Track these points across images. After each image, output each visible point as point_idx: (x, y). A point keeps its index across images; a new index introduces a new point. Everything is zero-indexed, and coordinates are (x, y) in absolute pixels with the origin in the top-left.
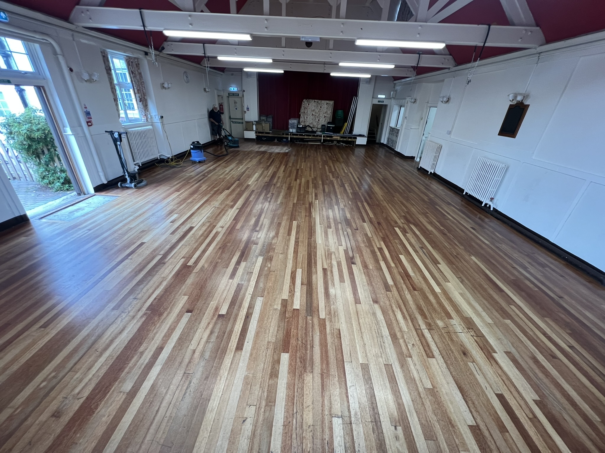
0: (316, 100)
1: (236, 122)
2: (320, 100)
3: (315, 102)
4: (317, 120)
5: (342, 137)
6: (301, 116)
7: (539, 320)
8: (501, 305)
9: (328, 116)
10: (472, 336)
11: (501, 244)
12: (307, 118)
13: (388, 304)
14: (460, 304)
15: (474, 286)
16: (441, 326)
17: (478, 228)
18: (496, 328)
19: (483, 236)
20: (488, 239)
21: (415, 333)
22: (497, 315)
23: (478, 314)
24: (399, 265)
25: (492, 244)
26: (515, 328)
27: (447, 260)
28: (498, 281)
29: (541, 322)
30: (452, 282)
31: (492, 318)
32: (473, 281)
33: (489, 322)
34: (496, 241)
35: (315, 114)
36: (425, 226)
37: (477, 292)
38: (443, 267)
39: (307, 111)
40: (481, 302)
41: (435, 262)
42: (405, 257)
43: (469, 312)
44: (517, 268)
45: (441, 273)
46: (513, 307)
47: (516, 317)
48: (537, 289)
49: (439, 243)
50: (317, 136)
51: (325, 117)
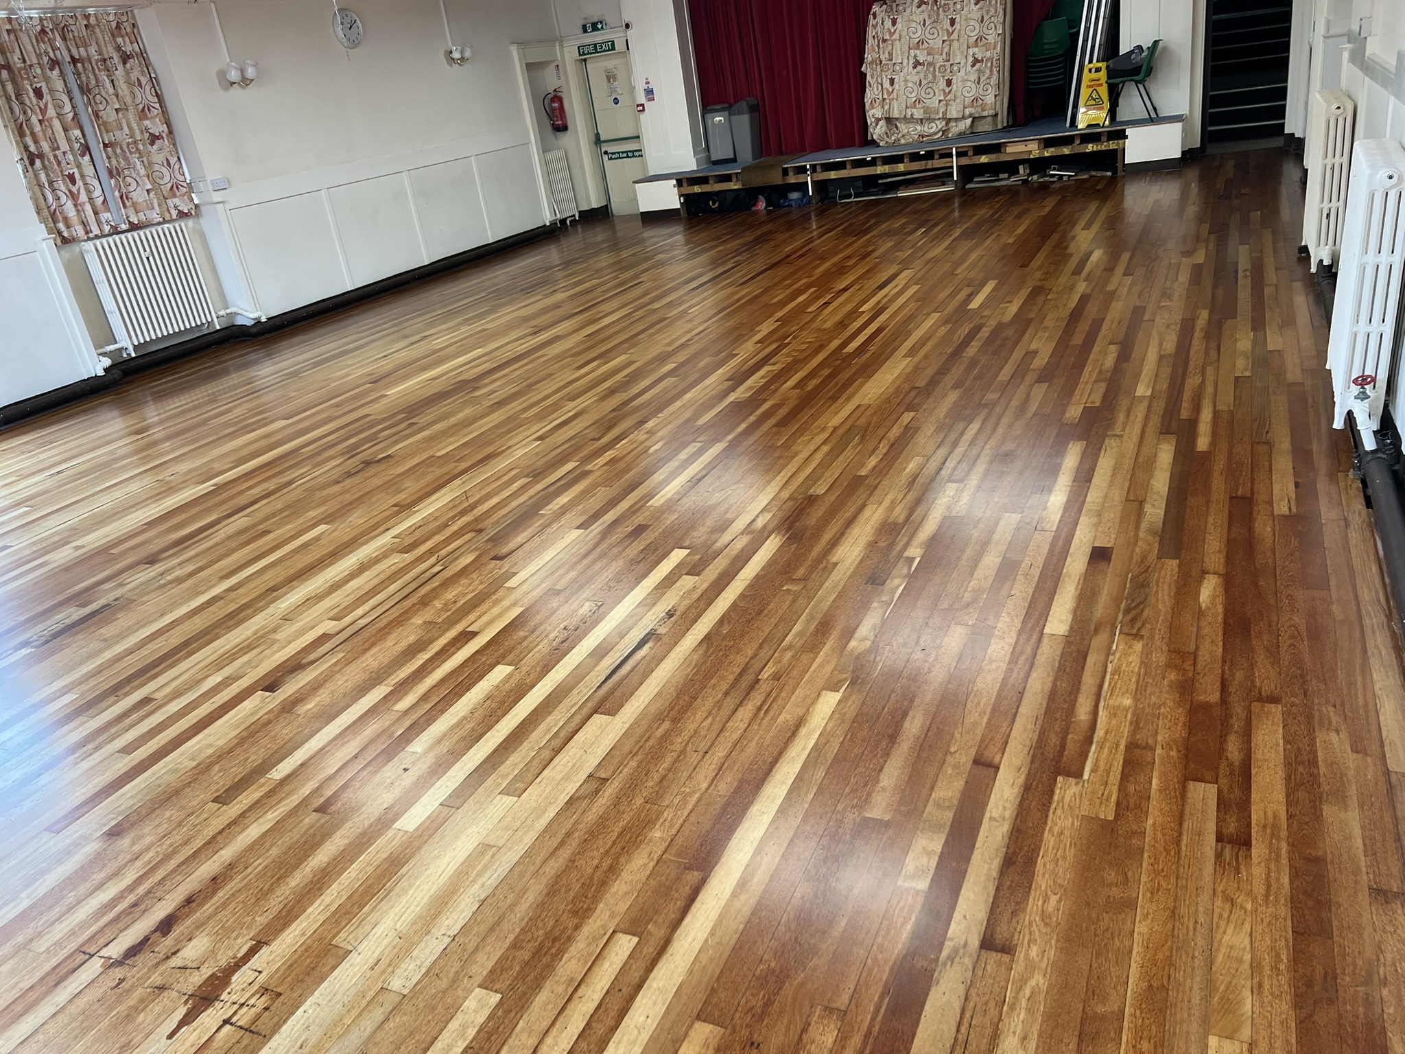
1: (619, 156)
4: (943, 84)
5: (1047, 143)
7: (652, 1024)
8: (577, 927)
9: (988, 54)
10: (226, 1022)
11: (1137, 636)
12: (892, 82)
13: (137, 848)
14: (405, 891)
15: (602, 824)
16: (176, 961)
17: (1138, 550)
18: (378, 1014)
19: (1086, 597)
20: (1100, 609)
21: (54, 961)
22: (484, 963)
23: (405, 945)
24: (428, 706)
25: (1068, 639)
26: (462, 1035)
27: (678, 697)
28: (767, 819)
29: (645, 1037)
30: (533, 794)
31: (432, 972)
32: (638, 801)
33: (396, 984)
34: (1133, 620)
35: (930, 59)
36: (835, 543)
37: (565, 854)
38: (603, 728)
39: (891, 54)
40: (511, 897)
41: (607, 703)
42: (510, 676)
43: (379, 930)
44: (997, 768)
45: (546, 754)
46: (625, 944)
47: (561, 989)
48: (923, 885)
49: (774, 621)
50: (929, 155)
51: (976, 62)
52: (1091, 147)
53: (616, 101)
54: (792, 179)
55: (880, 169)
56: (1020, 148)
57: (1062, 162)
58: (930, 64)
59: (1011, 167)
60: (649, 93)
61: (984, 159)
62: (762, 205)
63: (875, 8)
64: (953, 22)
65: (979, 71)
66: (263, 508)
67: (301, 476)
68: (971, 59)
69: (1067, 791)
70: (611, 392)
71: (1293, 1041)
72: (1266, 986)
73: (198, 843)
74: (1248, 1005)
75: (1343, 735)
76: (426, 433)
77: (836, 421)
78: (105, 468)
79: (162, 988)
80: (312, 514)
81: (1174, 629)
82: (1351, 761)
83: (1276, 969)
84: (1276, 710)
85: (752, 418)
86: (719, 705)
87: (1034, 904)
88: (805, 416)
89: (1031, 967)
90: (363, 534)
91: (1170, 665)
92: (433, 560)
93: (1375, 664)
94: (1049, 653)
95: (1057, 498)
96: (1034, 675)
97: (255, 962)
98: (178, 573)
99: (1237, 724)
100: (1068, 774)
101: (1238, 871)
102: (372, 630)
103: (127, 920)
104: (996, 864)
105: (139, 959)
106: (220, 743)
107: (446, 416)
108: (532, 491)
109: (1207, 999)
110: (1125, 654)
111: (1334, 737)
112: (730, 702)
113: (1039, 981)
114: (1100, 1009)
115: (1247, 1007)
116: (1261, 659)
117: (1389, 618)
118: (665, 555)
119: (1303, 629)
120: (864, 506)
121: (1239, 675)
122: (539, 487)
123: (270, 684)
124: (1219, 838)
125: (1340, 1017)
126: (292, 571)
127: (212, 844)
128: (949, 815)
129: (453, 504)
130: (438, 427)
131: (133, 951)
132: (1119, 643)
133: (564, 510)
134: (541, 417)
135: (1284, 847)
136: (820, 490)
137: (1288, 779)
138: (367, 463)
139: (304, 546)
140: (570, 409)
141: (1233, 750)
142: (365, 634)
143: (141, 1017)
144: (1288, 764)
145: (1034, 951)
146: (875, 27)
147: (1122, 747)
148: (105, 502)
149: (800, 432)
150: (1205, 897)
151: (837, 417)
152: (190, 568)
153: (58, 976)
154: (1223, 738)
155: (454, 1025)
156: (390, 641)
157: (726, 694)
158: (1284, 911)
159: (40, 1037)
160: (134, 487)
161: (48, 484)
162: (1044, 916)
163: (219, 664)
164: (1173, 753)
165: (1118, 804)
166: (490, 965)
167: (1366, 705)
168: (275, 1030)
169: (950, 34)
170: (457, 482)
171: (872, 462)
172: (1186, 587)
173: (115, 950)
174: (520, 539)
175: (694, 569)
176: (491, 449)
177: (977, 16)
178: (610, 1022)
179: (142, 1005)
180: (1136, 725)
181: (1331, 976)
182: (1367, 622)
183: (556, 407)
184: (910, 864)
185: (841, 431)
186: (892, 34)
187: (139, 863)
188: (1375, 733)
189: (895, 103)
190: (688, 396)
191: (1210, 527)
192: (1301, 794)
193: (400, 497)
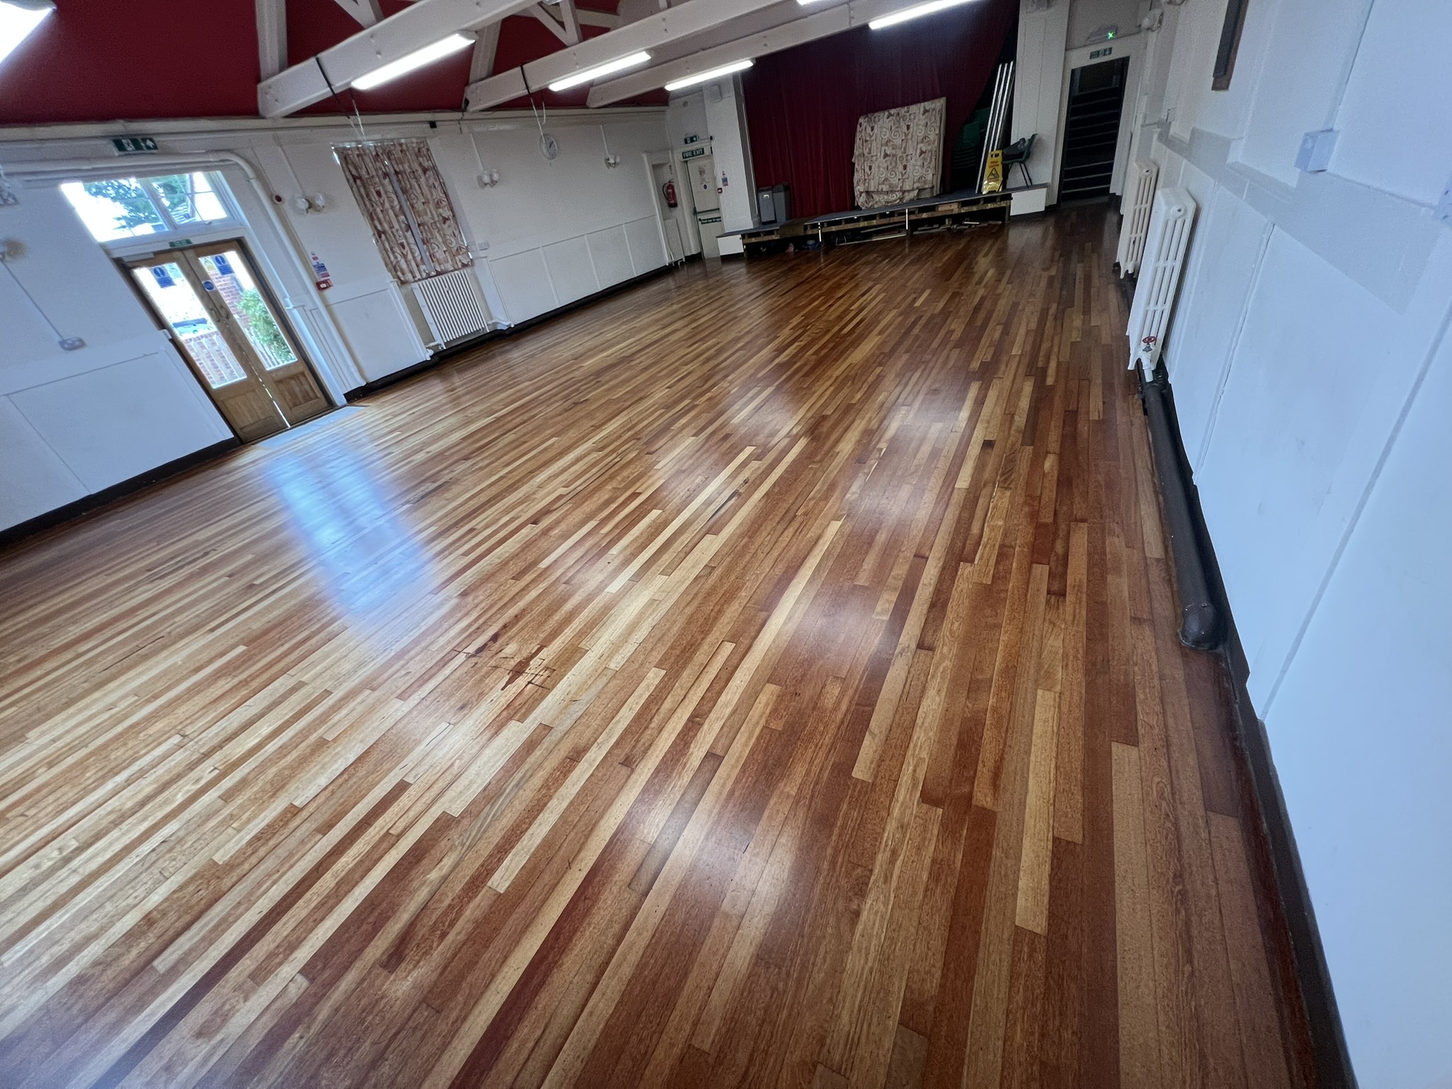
0: (893, 111)
1: (707, 221)
2: (903, 105)
6: (856, 166)
7: (744, 685)
8: (703, 639)
9: (929, 148)
10: (529, 683)
11: (1008, 488)
12: (870, 168)
13: (476, 601)
14: (613, 622)
15: (713, 589)
16: (501, 655)
17: (1009, 441)
18: (604, 680)
19: (980, 467)
20: (987, 474)
21: (442, 655)
22: (656, 656)
23: (616, 647)
24: (618, 531)
25: (968, 491)
26: (648, 689)
27: (751, 526)
28: (801, 586)
29: (740, 691)
30: (677, 575)
31: (630, 660)
32: (733, 578)
33: (612, 665)
34: (1006, 480)
35: (894, 152)
36: (837, 441)
37: (695, 603)
38: (711, 542)
39: (870, 150)
40: (668, 625)
41: (714, 528)
42: (660, 515)
43: (602, 640)
44: (927, 558)
45: (682, 555)
46: (729, 647)
47: (697, 668)
48: (886, 618)
49: (804, 484)
50: (892, 214)
51: (922, 153)
52: (990, 206)
53: (705, 187)
54: (810, 232)
55: (862, 224)
56: (947, 208)
57: (971, 216)
58: (894, 155)
59: (940, 220)
60: (725, 180)
61: (925, 215)
62: (791, 249)
63: (861, 120)
64: (908, 127)
65: (924, 159)
66: (522, 430)
67: (540, 412)
68: (918, 151)
69: (965, 570)
70: (708, 360)
71: (1083, 692)
72: (1070, 665)
73: (506, 600)
74: (1059, 674)
75: (1122, 538)
76: (606, 387)
77: (837, 373)
78: (435, 410)
79: (496, 667)
80: (549, 432)
81: (1028, 484)
82: (1125, 552)
83: (1076, 657)
84: (1085, 526)
85: (789, 373)
86: (774, 529)
87: (946, 625)
88: (819, 371)
89: (943, 657)
90: (576, 442)
91: (1025, 503)
92: (614, 455)
93: (1142, 501)
94: (957, 498)
95: (964, 414)
96: (949, 510)
97: (541, 655)
98: (481, 464)
99: (1062, 534)
100: (966, 561)
101: (1058, 608)
102: (585, 492)
103: (475, 635)
104: (926, 606)
105: (483, 654)
106: (512, 551)
107: (616, 377)
108: (666, 417)
109: (1038, 672)
110: (1000, 498)
111: (1116, 540)
112: (780, 528)
113: (947, 663)
114: (980, 677)
115: (1059, 676)
116: (1077, 499)
117: (1153, 475)
118: (742, 450)
119: (1103, 483)
120: (854, 420)
121: (1065, 508)
122: (670, 414)
123: (535, 521)
124: (1049, 592)
125: (1110, 680)
126: (540, 462)
127: (513, 600)
128: (900, 583)
129: (622, 425)
130: (612, 383)
131: (480, 650)
132: (997, 492)
133: (684, 427)
134: (669, 375)
135: (1084, 596)
136: (828, 412)
137: (1089, 563)
138: (576, 404)
139: (546, 449)
140: (684, 370)
141: (1059, 547)
142: (582, 495)
143: (487, 681)
144: (1089, 554)
145: (945, 650)
146: (861, 132)
147: (997, 547)
148: (439, 428)
149: (817, 379)
150: (1040, 622)
151: (839, 369)
152: (487, 462)
153: (444, 662)
154: (1054, 541)
155: (643, 685)
156: (595, 498)
157: (778, 523)
158: (1082, 628)
159: (439, 690)
160: (452, 420)
161: (408, 420)
162: (951, 632)
163: (506, 511)
164: (1026, 550)
165: (994, 576)
166: (659, 657)
167: (1136, 523)
168: (554, 686)
169: (906, 135)
170: (625, 413)
171: (858, 396)
172: (1037, 461)
173: (471, 649)
174: (660, 443)
175: (759, 457)
176: (642, 394)
177: (923, 122)
178: (722, 684)
179: (488, 674)
180: (1005, 535)
181: (1106, 661)
182: (1139, 478)
183: (676, 370)
184: (879, 608)
185: (840, 378)
186: (871, 136)
187: (478, 609)
188: (1140, 537)
189: (872, 182)
190: (752, 361)
191: (1052, 428)
192: (1096, 570)
193: (593, 422)
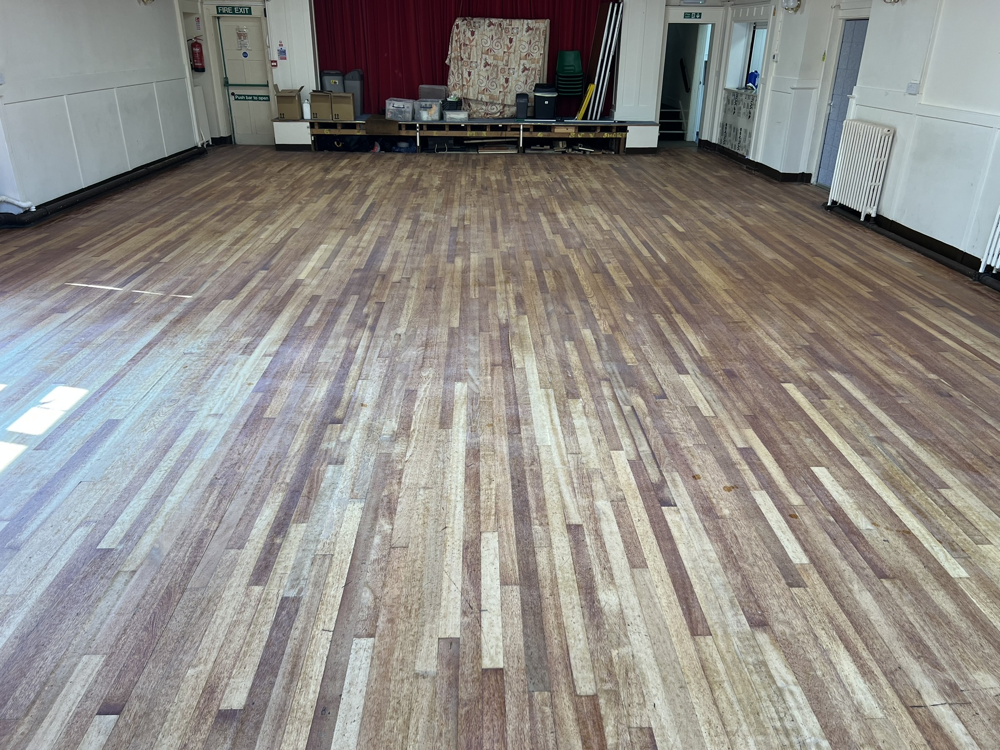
0: (494, 21)
1: (245, 98)
2: (505, 18)
3: (490, 24)
4: (503, 81)
5: (581, 129)
6: (452, 68)
9: (533, 66)
12: (470, 74)
35: (495, 62)
39: (469, 55)
51: (525, 69)
52: (606, 135)
53: (245, 55)
54: (404, 133)
55: (469, 134)
56: (563, 130)
60: (282, 53)
61: (540, 135)
62: (377, 149)
64: (511, 41)
65: (527, 76)
68: (522, 67)
169: (509, 48)
186: (471, 41)
189: (471, 89)
